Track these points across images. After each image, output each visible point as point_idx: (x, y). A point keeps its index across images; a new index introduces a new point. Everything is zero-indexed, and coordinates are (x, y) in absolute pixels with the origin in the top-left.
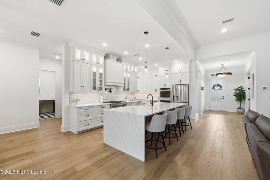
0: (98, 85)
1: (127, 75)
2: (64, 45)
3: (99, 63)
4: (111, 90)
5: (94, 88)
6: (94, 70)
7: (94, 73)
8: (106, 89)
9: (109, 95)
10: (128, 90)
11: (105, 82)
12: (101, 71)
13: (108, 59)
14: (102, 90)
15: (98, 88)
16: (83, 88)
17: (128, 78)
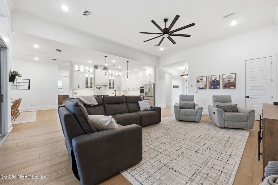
0: (89, 85)
1: (112, 78)
2: (69, 63)
3: (90, 72)
4: (100, 88)
7: (87, 78)
8: (96, 87)
9: (99, 91)
10: (113, 88)
11: (94, 83)
13: (97, 69)
15: (89, 87)
17: (113, 80)
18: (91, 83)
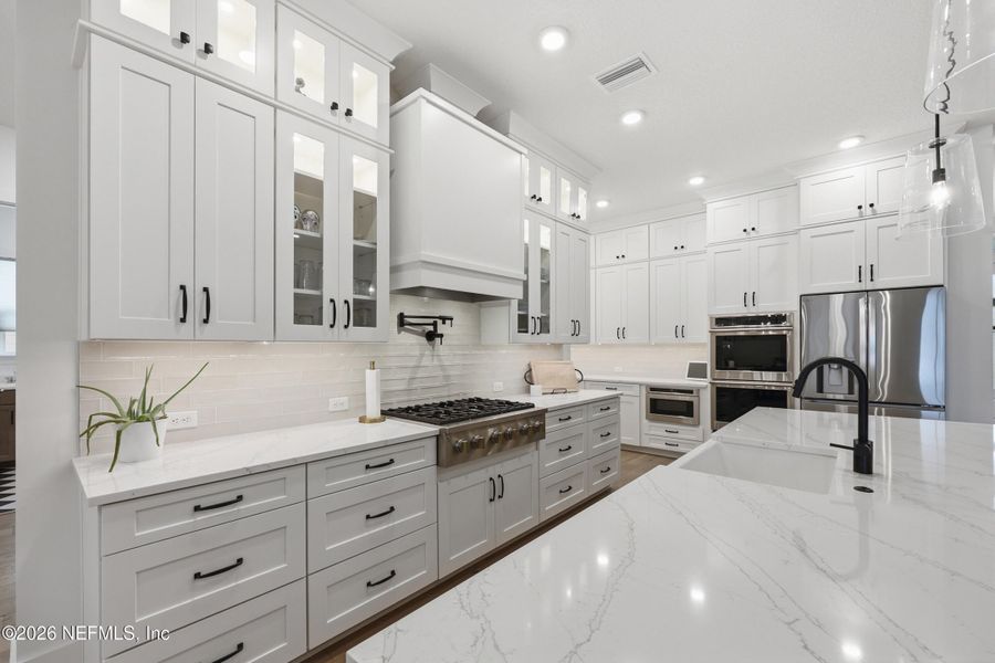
0: (338, 283)
1: (535, 234)
3: (349, 113)
4: (441, 329)
5: (308, 312)
6: (309, 157)
8: (401, 317)
9: (426, 362)
10: (544, 326)
11: (395, 269)
12: (368, 178)
13: (421, 91)
14: (372, 323)
15: (342, 310)
16: (193, 306)
17: (544, 254)
18: (364, 261)
